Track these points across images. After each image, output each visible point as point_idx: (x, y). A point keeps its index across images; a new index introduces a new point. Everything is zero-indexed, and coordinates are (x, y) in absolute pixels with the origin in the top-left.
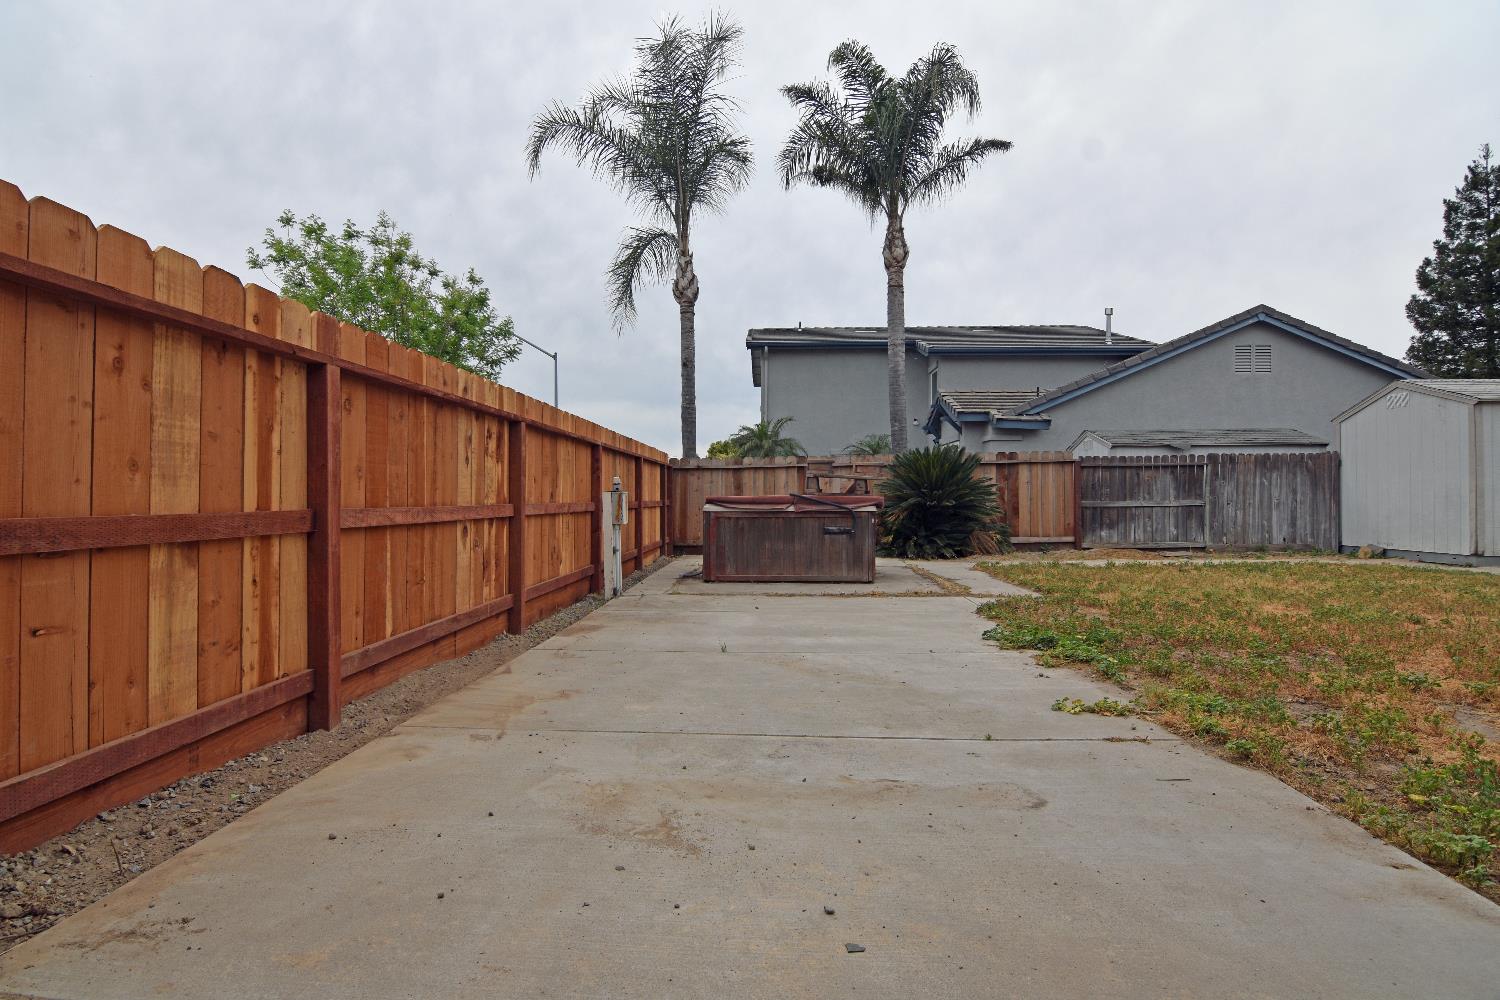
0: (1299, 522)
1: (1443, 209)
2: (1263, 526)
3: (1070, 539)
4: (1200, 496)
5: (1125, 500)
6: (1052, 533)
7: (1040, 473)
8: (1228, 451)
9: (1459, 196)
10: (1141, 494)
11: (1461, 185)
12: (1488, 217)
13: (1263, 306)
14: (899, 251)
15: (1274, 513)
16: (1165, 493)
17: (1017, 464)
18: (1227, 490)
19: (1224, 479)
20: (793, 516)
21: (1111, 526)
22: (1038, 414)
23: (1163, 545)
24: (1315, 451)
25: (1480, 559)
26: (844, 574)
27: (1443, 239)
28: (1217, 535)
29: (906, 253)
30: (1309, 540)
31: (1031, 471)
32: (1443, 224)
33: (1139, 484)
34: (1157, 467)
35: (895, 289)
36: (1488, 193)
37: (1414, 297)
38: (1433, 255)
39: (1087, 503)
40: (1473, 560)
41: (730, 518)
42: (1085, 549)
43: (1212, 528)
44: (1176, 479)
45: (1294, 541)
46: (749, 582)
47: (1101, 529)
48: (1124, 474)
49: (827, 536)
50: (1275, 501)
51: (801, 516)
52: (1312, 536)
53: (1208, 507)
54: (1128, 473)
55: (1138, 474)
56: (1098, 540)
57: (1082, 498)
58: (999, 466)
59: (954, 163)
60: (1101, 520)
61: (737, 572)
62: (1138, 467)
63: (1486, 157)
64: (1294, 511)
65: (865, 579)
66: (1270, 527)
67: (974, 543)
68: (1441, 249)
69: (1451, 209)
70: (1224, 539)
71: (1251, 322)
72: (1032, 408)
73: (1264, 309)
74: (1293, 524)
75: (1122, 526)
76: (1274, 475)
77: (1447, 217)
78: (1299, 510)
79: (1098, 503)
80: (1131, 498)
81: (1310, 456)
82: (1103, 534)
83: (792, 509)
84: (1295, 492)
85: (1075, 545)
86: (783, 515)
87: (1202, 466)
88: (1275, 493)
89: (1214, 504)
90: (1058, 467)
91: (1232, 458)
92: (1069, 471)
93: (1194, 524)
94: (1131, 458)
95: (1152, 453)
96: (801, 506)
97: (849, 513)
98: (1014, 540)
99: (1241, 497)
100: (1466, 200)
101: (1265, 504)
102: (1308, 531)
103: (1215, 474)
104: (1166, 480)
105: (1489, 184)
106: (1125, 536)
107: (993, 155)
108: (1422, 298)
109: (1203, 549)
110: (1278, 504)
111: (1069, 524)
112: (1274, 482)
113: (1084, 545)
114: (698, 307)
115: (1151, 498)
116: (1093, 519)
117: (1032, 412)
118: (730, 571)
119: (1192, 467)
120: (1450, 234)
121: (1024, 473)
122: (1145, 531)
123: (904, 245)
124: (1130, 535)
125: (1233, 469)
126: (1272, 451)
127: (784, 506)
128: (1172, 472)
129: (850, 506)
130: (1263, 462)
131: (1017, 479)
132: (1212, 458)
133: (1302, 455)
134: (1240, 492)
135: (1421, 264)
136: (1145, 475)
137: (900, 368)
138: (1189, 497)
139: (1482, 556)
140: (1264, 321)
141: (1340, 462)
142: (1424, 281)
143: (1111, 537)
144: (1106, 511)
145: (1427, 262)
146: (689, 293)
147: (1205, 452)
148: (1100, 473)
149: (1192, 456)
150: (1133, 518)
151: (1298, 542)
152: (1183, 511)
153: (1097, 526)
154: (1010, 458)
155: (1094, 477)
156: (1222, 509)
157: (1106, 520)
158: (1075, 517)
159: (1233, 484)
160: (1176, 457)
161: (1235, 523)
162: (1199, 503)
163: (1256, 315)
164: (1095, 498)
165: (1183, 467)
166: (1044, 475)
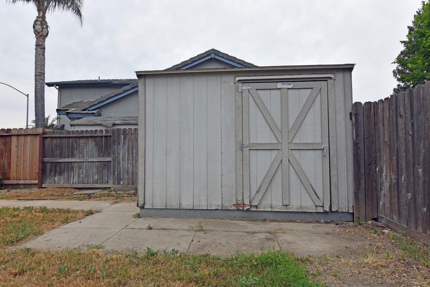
3: (36, 182)
4: (110, 156)
5: (68, 157)
6: (28, 178)
7: (23, 141)
10: (78, 154)
16: (91, 154)
17: (11, 136)
18: (122, 151)
21: (61, 174)
23: (87, 186)
31: (18, 140)
34: (87, 137)
39: (46, 159)
42: (44, 188)
43: (114, 175)
44: (97, 145)
47: (55, 176)
53: (112, 162)
54: (71, 140)
55: (76, 142)
56: (53, 182)
57: (44, 157)
58: (2, 137)
60: (55, 170)
70: (121, 182)
71: (207, 58)
73: (214, 51)
75: (66, 174)
77: (409, 33)
79: (54, 160)
80: (72, 157)
82: (56, 178)
85: (40, 186)
87: (111, 136)
89: (115, 160)
90: (32, 137)
93: (106, 172)
98: (7, 182)
99: (131, 156)
104: (91, 145)
106: (68, 179)
108: (400, 68)
109: (109, 189)
111: (36, 173)
113: (44, 186)
115: (83, 156)
116: (51, 170)
121: (14, 141)
122: (79, 177)
124: (70, 180)
128: (95, 141)
131: (10, 145)
136: (82, 141)
138: (104, 155)
140: (215, 58)
143: (60, 180)
144: (58, 165)
148: (55, 141)
150: (73, 168)
152: (100, 165)
153: (53, 174)
154: (7, 133)
155: (52, 143)
156: (119, 163)
157: (58, 169)
158: (39, 169)
159: (126, 148)
160: (96, 131)
161: (128, 172)
162: (108, 159)
163: (210, 55)
164: (53, 156)
165: (101, 137)
166: (25, 143)
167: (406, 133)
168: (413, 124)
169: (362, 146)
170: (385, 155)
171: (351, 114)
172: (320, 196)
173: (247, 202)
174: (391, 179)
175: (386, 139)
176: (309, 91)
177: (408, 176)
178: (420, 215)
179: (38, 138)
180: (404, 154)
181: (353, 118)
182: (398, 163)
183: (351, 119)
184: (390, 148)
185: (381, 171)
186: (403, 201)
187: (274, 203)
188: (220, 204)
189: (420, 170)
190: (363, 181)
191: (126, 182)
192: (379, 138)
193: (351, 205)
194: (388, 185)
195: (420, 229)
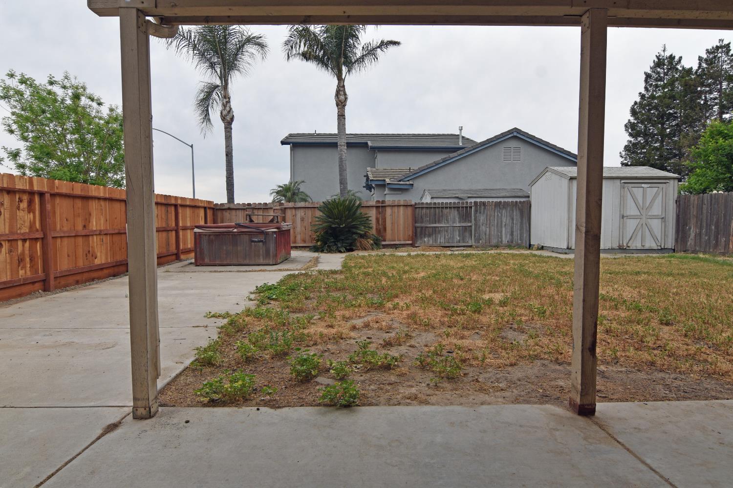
0: (514, 234)
1: (644, 76)
2: (498, 235)
3: (410, 242)
4: (471, 222)
5: (436, 223)
6: (402, 239)
7: (396, 211)
8: (483, 200)
9: (651, 70)
10: (443, 220)
11: (652, 65)
12: (664, 81)
13: (516, 128)
14: (342, 98)
15: (504, 229)
16: (454, 220)
17: (388, 206)
18: (482, 218)
19: (480, 213)
20: (236, 234)
21: (429, 236)
22: (409, 180)
23: (453, 245)
24: (522, 200)
25: (570, 251)
26: (261, 261)
27: (643, 92)
28: (478, 240)
29: (346, 98)
30: (519, 242)
31: (392, 209)
32: (643, 84)
33: (442, 216)
34: (450, 208)
35: (341, 117)
36: (664, 69)
37: (629, 120)
38: (638, 99)
39: (418, 225)
40: (567, 251)
41: (206, 235)
42: (416, 247)
43: (475, 236)
44: (459, 213)
45: (512, 242)
46: (216, 265)
47: (425, 237)
48: (437, 211)
49: (253, 243)
50: (504, 224)
51: (240, 234)
52: (521, 240)
53: (473, 227)
55: (442, 211)
56: (423, 243)
57: (415, 223)
58: (377, 207)
59: (370, 52)
60: (425, 233)
61: (210, 261)
62: (443, 207)
63: (664, 51)
64: (512, 228)
65: (271, 263)
66: (501, 235)
67: (358, 244)
68: (642, 96)
69: (648, 76)
70: (481, 242)
71: (510, 136)
72: (406, 178)
73: (516, 130)
74: (512, 234)
75: (434, 236)
76: (504, 211)
77: (646, 81)
78: (514, 228)
79: (423, 225)
80: (439, 223)
81: (520, 202)
82: (425, 239)
83: (235, 230)
84: (513, 219)
85: (412, 245)
86: (231, 234)
87: (472, 207)
88: (504, 220)
89: (476, 225)
90: (404, 207)
91: (484, 204)
92: (410, 209)
93: (467, 234)
94: (439, 203)
95: (448, 201)
96: (240, 229)
97: (262, 232)
98: (384, 243)
99: (488, 222)
100: (654, 72)
101: (499, 225)
102: (519, 238)
103: (476, 211)
104: (454, 214)
105: (664, 65)
106: (436, 241)
107: (392, 48)
108: (633, 121)
109: (471, 246)
110: (505, 225)
111: (409, 235)
112: (503, 215)
113: (416, 245)
114: (233, 125)
115: (448, 222)
116: (421, 234)
117: (406, 180)
118: (207, 261)
119: (467, 207)
120: (646, 89)
121: (389, 211)
122: (445, 238)
123: (345, 94)
124: (438, 240)
125: (484, 209)
126: (502, 200)
127: (231, 229)
128: (458, 210)
129: (263, 229)
130: (498, 204)
131: (385, 214)
132: (476, 203)
133: (516, 202)
134: (488, 220)
135: (633, 104)
136: (445, 211)
137: (343, 157)
138: (465, 221)
139: (571, 249)
140: (516, 136)
141: (531, 205)
142: (634, 112)
143: (429, 241)
144: (427, 229)
145: (636, 103)
146: (228, 118)
147: (473, 200)
148: (424, 210)
149: (467, 202)
150: (439, 232)
151: (514, 243)
152: (462, 229)
153: (423, 236)
154: (382, 204)
155: (421, 212)
156: (480, 227)
157: (427, 233)
158: (412, 232)
159: (485, 215)
160: (459, 202)
161: (485, 234)
162: (469, 224)
163: (513, 133)
164: (422, 222)
165: (463, 207)
166: (398, 212)
167: (707, 212)
168: (711, 208)
169: (681, 216)
170: (693, 221)
171: (676, 201)
172: (660, 241)
173: (625, 244)
174: (696, 232)
175: (695, 213)
176: (657, 188)
177: (706, 230)
178: (712, 245)
179: (410, 210)
180: (705, 221)
181: (678, 203)
182: (701, 224)
183: (676, 203)
184: (697, 217)
185: (690, 228)
186: (703, 240)
187: (637, 245)
188: (610, 246)
189: (713, 227)
190: (680, 233)
191: (484, 241)
192: (690, 213)
193: (673, 245)
194: (694, 234)
195: (711, 250)
